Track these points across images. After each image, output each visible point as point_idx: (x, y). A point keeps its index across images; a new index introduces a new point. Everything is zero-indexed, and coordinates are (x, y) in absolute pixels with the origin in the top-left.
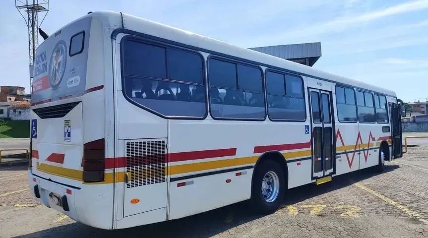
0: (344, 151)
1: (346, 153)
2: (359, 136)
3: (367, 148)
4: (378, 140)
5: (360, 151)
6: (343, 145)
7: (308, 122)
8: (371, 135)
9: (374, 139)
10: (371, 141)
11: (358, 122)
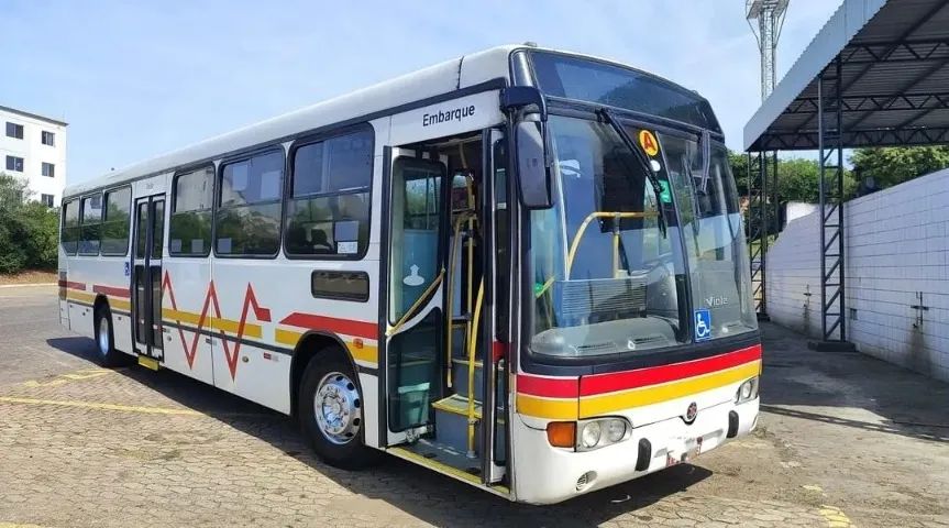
0: (175, 322)
1: (181, 328)
2: (212, 293)
3: (235, 335)
4: (284, 322)
5: (212, 334)
6: (175, 307)
7: (128, 259)
8: (250, 296)
9: (264, 315)
10: (252, 317)
11: (212, 255)
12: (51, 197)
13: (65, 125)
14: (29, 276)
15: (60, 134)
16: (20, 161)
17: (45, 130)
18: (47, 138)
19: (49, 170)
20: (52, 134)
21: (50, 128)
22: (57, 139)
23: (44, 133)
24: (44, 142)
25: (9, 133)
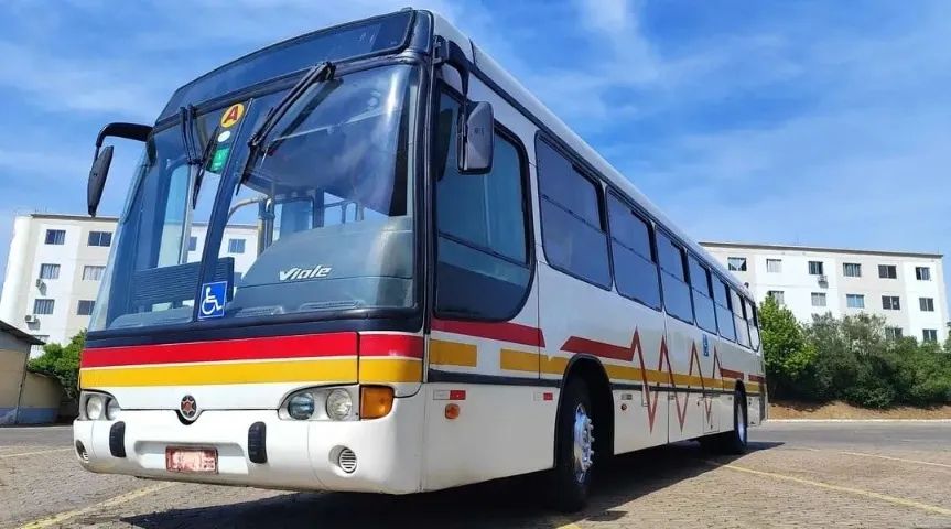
12: (934, 332)
13: (940, 256)
14: (900, 411)
15: (934, 266)
16: (896, 299)
17: (919, 265)
18: (921, 274)
19: (927, 304)
20: (927, 268)
21: (922, 263)
22: (933, 273)
23: (917, 269)
24: (919, 277)
25: (882, 275)
